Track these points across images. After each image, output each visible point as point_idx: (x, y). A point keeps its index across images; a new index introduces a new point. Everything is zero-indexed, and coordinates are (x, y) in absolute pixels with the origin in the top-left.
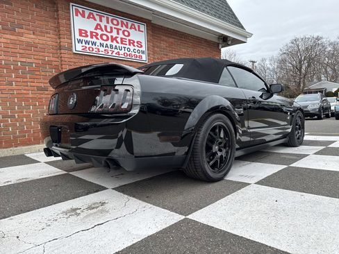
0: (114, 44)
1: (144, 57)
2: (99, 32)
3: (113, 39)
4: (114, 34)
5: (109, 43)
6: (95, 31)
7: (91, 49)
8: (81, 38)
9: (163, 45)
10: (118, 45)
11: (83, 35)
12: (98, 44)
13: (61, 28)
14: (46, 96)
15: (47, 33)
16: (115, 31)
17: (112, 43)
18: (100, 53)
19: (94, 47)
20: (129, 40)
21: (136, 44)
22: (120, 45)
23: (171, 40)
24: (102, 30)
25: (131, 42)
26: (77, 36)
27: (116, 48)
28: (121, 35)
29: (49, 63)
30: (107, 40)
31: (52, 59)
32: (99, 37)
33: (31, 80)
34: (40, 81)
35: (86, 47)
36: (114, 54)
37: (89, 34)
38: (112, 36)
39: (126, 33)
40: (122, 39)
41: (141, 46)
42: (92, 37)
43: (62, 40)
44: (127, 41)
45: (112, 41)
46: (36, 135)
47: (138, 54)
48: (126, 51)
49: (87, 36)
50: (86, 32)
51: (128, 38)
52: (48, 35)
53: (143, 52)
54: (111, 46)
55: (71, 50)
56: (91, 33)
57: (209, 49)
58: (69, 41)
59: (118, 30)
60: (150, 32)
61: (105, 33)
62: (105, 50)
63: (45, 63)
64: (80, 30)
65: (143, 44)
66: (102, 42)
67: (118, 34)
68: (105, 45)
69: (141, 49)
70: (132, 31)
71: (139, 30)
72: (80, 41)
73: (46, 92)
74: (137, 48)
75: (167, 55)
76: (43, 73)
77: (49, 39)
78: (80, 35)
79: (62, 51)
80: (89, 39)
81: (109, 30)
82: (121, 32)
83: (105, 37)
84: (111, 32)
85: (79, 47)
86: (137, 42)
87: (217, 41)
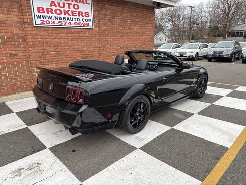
0: (67, 16)
1: (91, 24)
2: (54, 8)
3: (65, 12)
4: (66, 8)
5: (62, 16)
6: (50, 7)
7: (48, 22)
8: (40, 14)
9: (107, 12)
10: (69, 17)
11: (41, 11)
12: (53, 17)
13: (23, 7)
14: (16, 60)
15: (12, 11)
16: (66, 6)
17: (64, 16)
18: (56, 24)
19: (50, 20)
20: (79, 12)
21: (84, 15)
22: (72, 17)
23: (114, 7)
24: (56, 6)
25: (80, 14)
26: (37, 13)
27: (68, 19)
28: (72, 9)
29: (17, 35)
30: (61, 13)
31: (18, 31)
32: (54, 12)
33: (3, 49)
34: (11, 49)
35: (44, 21)
36: (66, 24)
37: (45, 10)
38: (64, 10)
39: (76, 7)
40: (72, 11)
41: (89, 16)
42: (48, 13)
43: (25, 17)
44: (77, 12)
45: (65, 14)
46: (12, 88)
47: (86, 23)
48: (76, 21)
49: (44, 12)
50: (43, 9)
51: (77, 10)
52: (14, 13)
53: (90, 20)
54: (64, 18)
55: (33, 24)
56: (47, 9)
57: (145, 12)
58: (30, 17)
59: (69, 4)
60: (96, 3)
61: (58, 8)
62: (59, 22)
63: (13, 35)
64: (38, 8)
65: (90, 14)
66: (57, 15)
67: (69, 7)
68: (59, 18)
69: (88, 18)
70: (80, 4)
71: (87, 3)
72: (39, 17)
73: (17, 57)
74: (85, 18)
75: (110, 20)
76: (12, 43)
77: (14, 16)
78: (39, 11)
79: (26, 26)
80: (45, 14)
81: (61, 5)
82: (71, 6)
83: (58, 12)
84: (64, 6)
85: (38, 21)
86: (85, 13)
87: (152, 5)
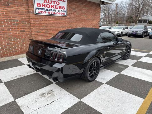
1: (66, 14)
2: (46, 4)
3: (52, 6)
4: (52, 4)
5: (50, 8)
6: (44, 3)
7: (42, 12)
8: (38, 7)
9: (74, 7)
10: (54, 9)
11: (39, 6)
12: (45, 9)
13: (29, 3)
14: (24, 34)
15: (23, 5)
16: (53, 2)
17: (51, 9)
18: (46, 13)
19: (44, 11)
20: (59, 6)
21: (62, 8)
22: (55, 9)
23: (78, 4)
24: (47, 3)
25: (60, 7)
26: (36, 7)
28: (56, 4)
29: (25, 19)
30: (49, 7)
31: (26, 17)
32: (46, 6)
33: (17, 28)
34: (21, 28)
35: (40, 11)
36: (52, 14)
37: (41, 5)
38: (51, 5)
39: (58, 3)
40: (56, 6)
41: (64, 9)
42: (43, 7)
43: (30, 9)
45: (52, 8)
46: (21, 50)
47: (63, 13)
48: (58, 12)
49: (40, 6)
51: (58, 5)
52: (24, 7)
53: (65, 11)
54: (51, 10)
55: (34, 13)
56: (42, 4)
57: (95, 7)
58: (33, 9)
59: (54, 2)
60: (68, 1)
61: (48, 4)
62: (48, 12)
63: (23, 19)
64: (37, 4)
65: (65, 8)
66: (47, 8)
67: (54, 4)
68: (48, 10)
69: (64, 10)
70: (60, 2)
71: (64, 1)
72: (38, 9)
73: (24, 32)
74: (62, 10)
75: (76, 11)
76: (22, 24)
77: (24, 8)
79: (30, 14)
80: (41, 7)
81: (50, 2)
82: (55, 3)
83: (48, 6)
84: (51, 3)
85: (37, 12)
86: (63, 7)
87: (99, 3)
